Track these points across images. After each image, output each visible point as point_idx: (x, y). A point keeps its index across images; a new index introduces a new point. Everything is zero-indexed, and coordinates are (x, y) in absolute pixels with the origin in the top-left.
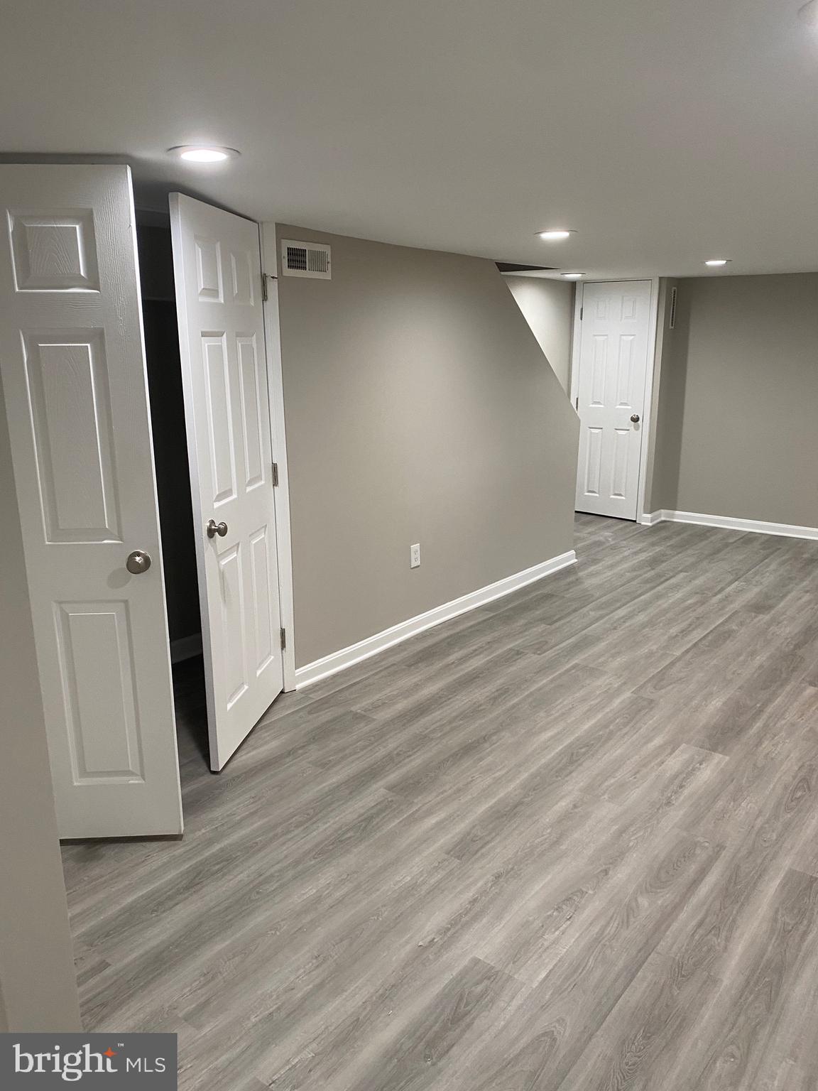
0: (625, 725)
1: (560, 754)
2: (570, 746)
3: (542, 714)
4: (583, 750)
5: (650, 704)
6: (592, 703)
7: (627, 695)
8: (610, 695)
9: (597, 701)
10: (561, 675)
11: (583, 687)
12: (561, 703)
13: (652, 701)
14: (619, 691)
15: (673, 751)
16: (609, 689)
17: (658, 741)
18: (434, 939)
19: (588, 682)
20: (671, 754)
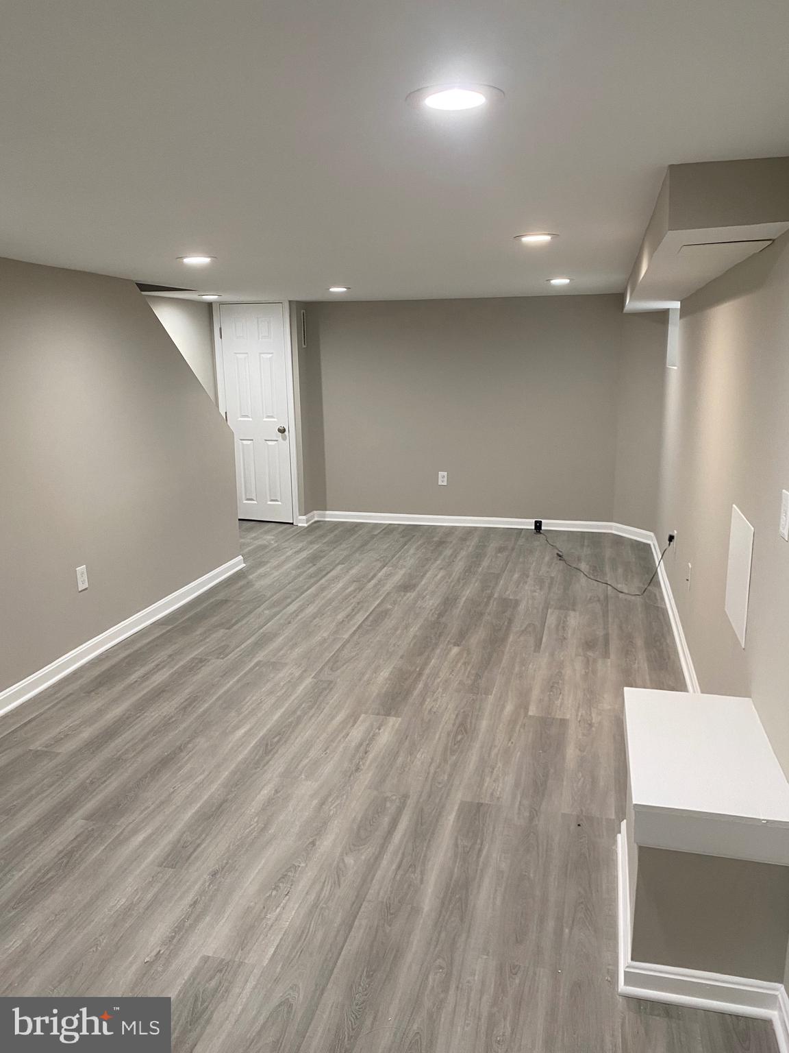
0: (311, 708)
1: (255, 747)
2: (263, 738)
3: (233, 714)
4: (276, 739)
5: (329, 685)
6: (278, 694)
7: (308, 681)
8: (294, 684)
9: (283, 691)
10: (246, 674)
11: (268, 681)
12: (250, 699)
13: (331, 682)
14: (301, 678)
15: (355, 722)
16: (292, 679)
17: (340, 718)
18: (160, 951)
19: (272, 676)
20: (353, 726)
